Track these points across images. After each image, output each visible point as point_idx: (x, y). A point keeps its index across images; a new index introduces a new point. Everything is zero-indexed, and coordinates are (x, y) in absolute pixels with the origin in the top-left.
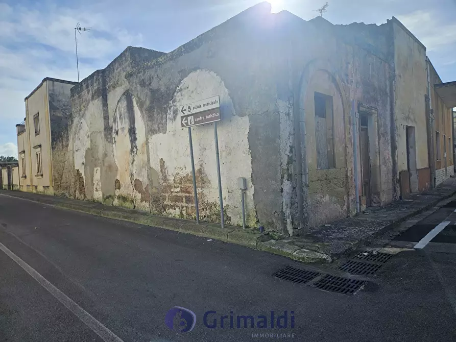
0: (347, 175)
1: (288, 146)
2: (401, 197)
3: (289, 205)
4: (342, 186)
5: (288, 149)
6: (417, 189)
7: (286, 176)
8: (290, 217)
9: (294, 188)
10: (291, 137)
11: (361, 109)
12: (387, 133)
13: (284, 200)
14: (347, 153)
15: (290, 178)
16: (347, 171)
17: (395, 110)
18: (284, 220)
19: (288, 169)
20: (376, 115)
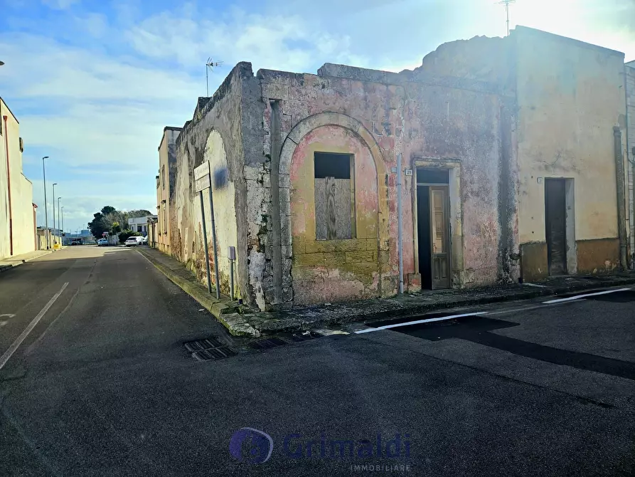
0: (379, 247)
1: (259, 214)
2: (520, 280)
3: (260, 278)
4: (370, 259)
5: (260, 218)
6: (576, 270)
7: (255, 247)
8: (262, 291)
9: (268, 260)
10: (264, 205)
11: (418, 163)
12: (487, 192)
13: (252, 273)
14: (381, 221)
15: (262, 248)
16: (379, 242)
17: (514, 156)
18: (252, 293)
19: (259, 240)
20: (459, 169)
